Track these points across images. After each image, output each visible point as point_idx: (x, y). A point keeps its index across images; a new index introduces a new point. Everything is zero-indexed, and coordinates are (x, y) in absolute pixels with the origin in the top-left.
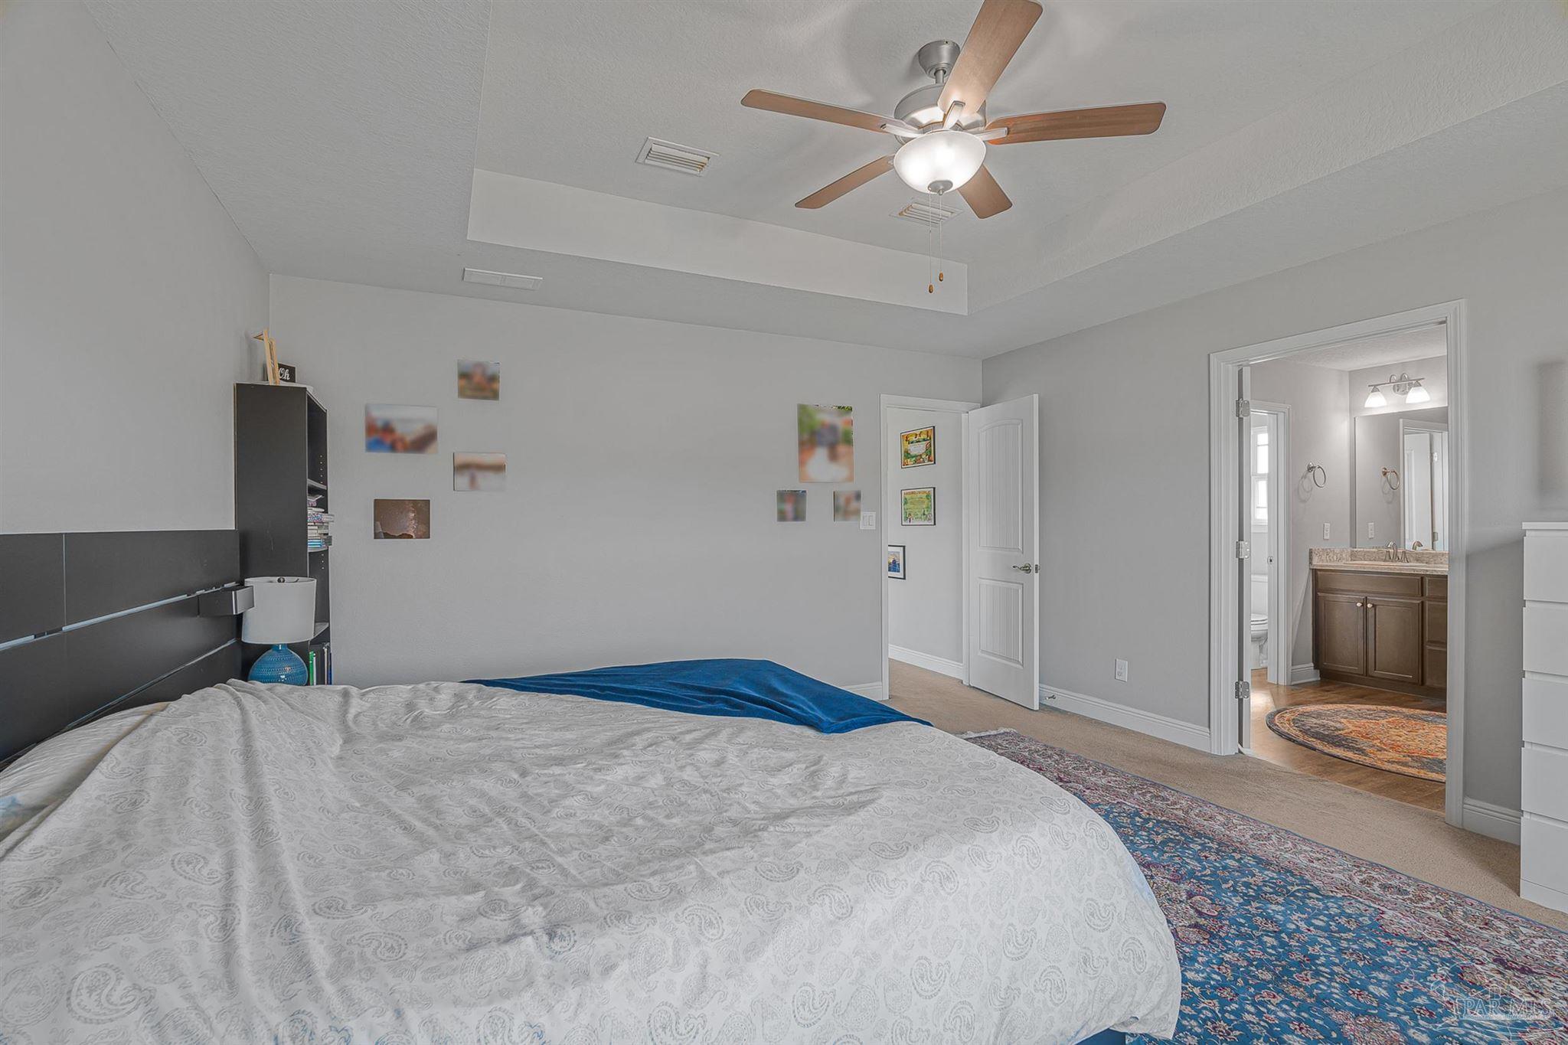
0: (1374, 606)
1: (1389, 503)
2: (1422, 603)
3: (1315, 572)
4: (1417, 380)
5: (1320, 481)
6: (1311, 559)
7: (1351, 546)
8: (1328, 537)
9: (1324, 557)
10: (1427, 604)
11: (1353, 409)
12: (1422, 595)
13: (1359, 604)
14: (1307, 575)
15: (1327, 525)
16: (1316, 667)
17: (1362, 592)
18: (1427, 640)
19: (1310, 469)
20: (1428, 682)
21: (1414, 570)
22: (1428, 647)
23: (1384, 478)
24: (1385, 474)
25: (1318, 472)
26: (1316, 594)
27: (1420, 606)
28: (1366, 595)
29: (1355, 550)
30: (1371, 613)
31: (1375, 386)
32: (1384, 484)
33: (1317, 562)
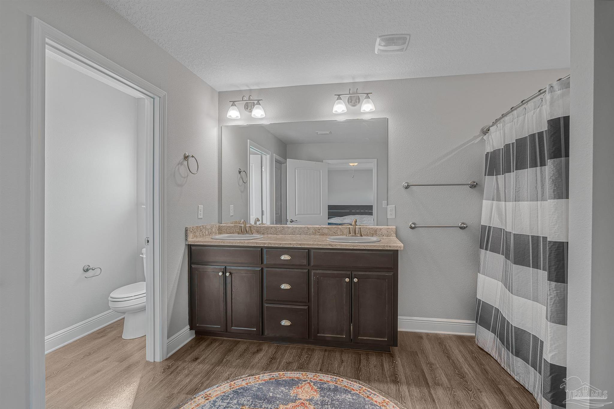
0: (231, 274)
1: (242, 192)
2: (262, 269)
3: (190, 247)
4: (258, 101)
5: (194, 168)
6: (186, 236)
7: (219, 222)
8: (201, 217)
9: (198, 234)
10: (265, 270)
11: (221, 119)
12: (262, 263)
13: (220, 274)
14: (183, 250)
15: (201, 207)
16: (191, 329)
17: (222, 262)
18: (265, 299)
19: (186, 158)
20: (266, 333)
21: (257, 243)
22: (266, 305)
23: (239, 176)
24: (240, 172)
25: (191, 160)
26: (191, 266)
27: (261, 272)
28: (226, 265)
29: (221, 225)
30: (229, 280)
31: (234, 102)
32: (239, 179)
33: (192, 240)
